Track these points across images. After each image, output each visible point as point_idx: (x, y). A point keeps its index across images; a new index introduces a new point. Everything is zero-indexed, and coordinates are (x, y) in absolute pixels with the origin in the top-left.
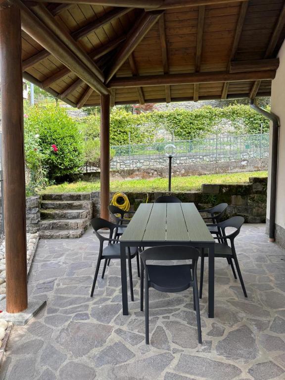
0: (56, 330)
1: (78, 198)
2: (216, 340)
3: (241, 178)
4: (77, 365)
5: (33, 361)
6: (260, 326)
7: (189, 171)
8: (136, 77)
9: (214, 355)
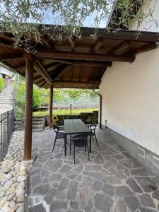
0: (44, 164)
1: (40, 117)
2: (93, 160)
3: (90, 111)
4: (54, 175)
5: (39, 176)
6: (103, 154)
7: (75, 108)
8: (62, 81)
9: (94, 164)
